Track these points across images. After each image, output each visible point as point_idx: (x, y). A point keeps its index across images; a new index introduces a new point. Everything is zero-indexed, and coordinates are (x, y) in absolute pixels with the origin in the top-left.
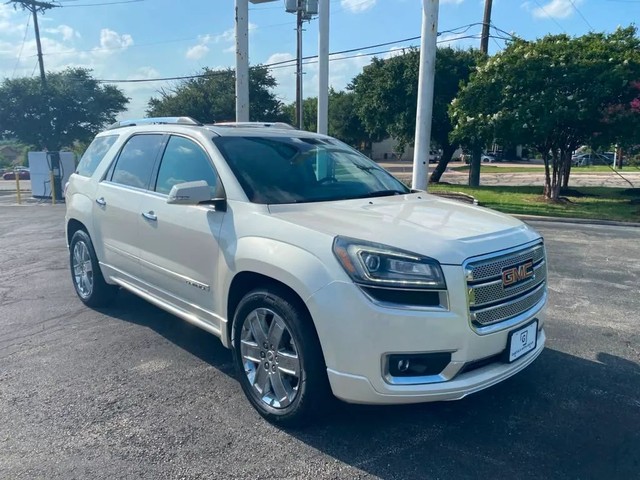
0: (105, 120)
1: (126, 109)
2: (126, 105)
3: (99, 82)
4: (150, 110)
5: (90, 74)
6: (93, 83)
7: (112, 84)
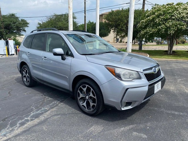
0: (22, 30)
1: (28, 26)
2: (28, 25)
3: (19, 18)
4: (38, 26)
5: (16, 15)
6: (17, 18)
7: (23, 19)
